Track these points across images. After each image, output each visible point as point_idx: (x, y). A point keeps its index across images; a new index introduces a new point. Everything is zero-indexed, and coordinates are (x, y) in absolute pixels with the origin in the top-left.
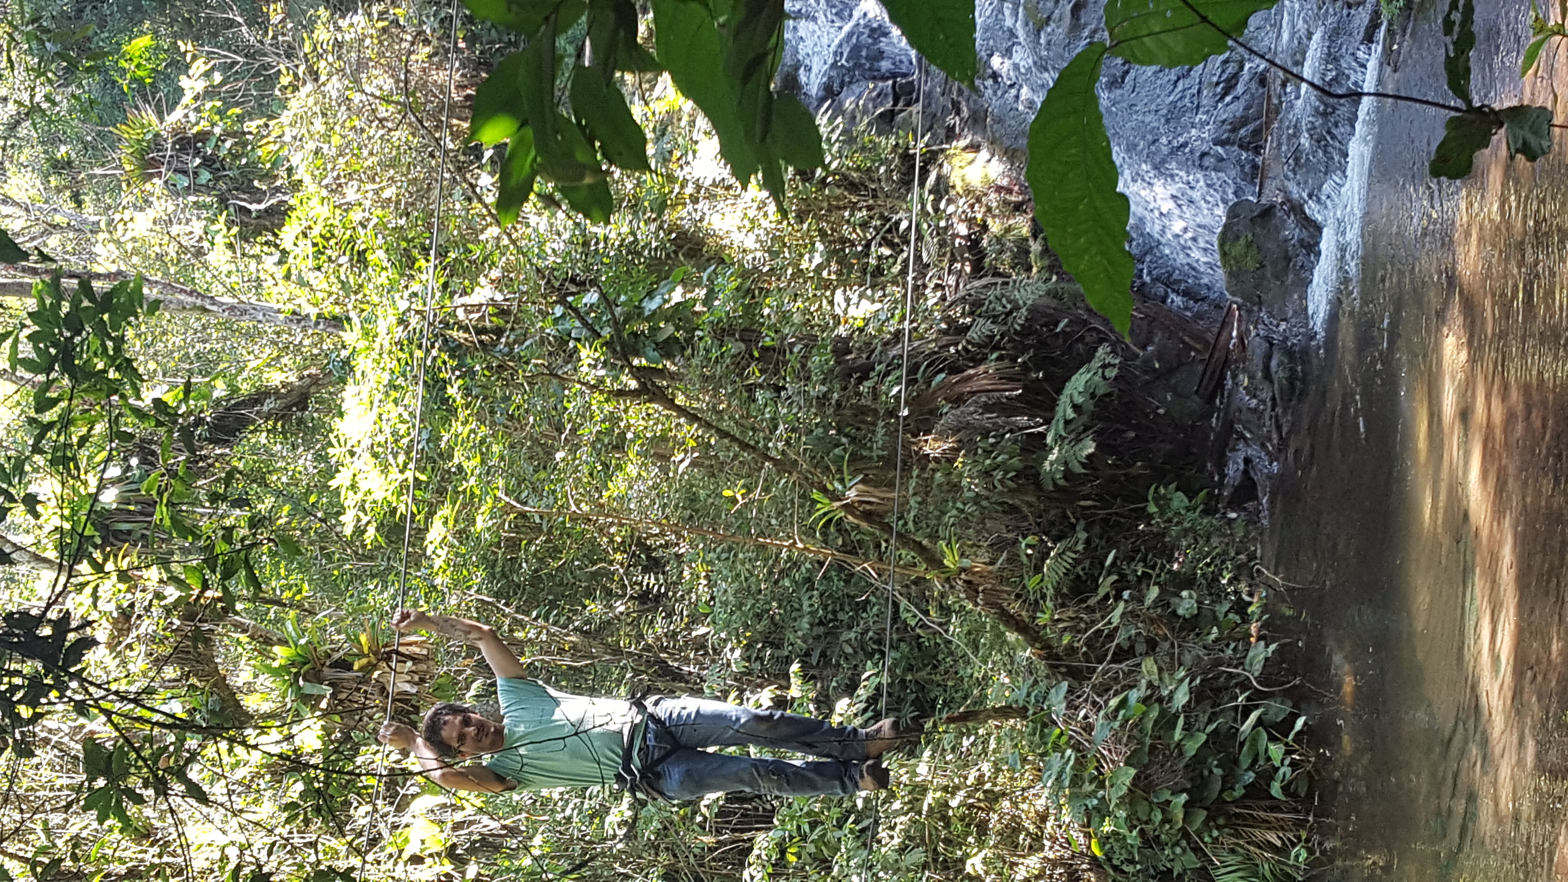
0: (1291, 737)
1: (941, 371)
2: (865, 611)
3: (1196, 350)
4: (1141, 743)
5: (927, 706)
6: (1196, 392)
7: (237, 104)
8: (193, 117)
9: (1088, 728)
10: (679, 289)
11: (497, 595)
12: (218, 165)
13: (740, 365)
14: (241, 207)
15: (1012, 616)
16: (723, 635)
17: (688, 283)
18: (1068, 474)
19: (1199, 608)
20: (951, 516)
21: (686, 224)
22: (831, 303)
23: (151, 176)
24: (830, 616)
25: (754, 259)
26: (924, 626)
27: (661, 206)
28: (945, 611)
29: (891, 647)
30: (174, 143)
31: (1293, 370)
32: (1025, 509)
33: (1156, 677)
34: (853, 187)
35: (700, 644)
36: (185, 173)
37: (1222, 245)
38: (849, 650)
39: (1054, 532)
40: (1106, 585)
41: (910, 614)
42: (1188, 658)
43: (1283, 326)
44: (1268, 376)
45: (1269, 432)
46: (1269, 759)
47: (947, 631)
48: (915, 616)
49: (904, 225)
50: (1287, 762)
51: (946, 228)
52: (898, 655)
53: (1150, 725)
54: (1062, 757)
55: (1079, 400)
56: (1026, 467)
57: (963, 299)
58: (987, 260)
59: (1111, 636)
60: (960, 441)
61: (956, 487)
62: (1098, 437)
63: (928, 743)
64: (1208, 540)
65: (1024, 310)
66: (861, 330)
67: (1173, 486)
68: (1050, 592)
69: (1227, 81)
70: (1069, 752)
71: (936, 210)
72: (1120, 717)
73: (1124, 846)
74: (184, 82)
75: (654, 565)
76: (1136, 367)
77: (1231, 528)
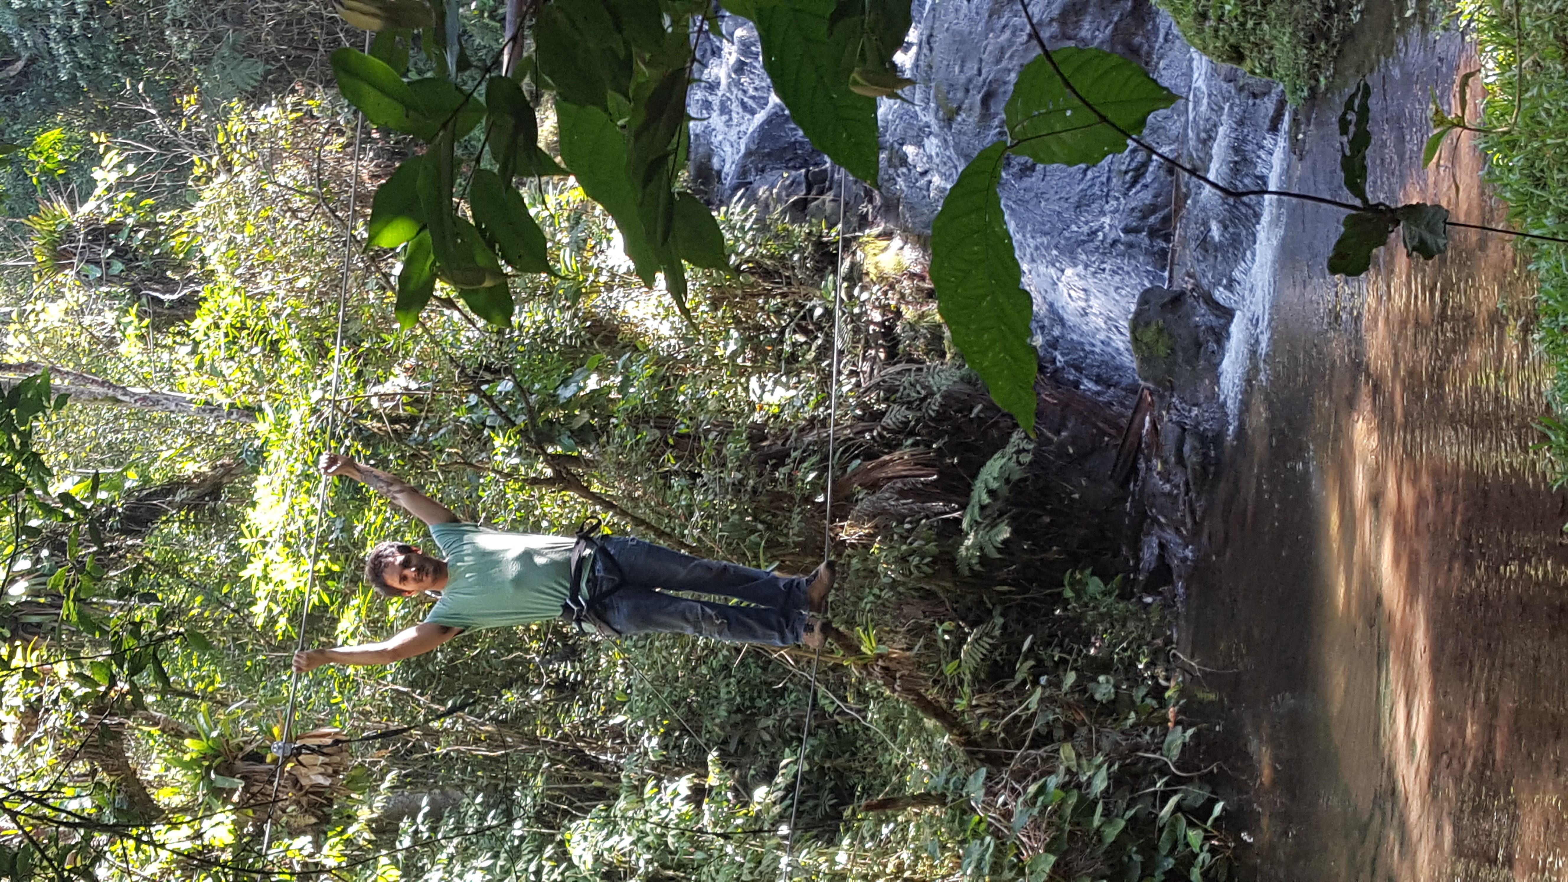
0: (1210, 822)
1: (857, 457)
2: (783, 697)
3: (1110, 435)
4: (1060, 829)
5: (845, 793)
6: (1111, 477)
7: (151, 195)
8: (105, 208)
9: (1007, 815)
10: (594, 377)
11: (413, 685)
12: (130, 256)
13: (655, 453)
14: (153, 298)
15: (929, 703)
16: (640, 724)
17: (604, 371)
18: (984, 559)
19: (1116, 693)
20: (867, 603)
21: (601, 312)
22: (746, 389)
23: (64, 267)
24: (747, 703)
25: (669, 346)
26: (842, 713)
27: (576, 294)
28: (863, 697)
29: (810, 734)
30: (87, 234)
31: (1205, 455)
32: (941, 595)
33: (1073, 763)
34: (768, 274)
35: (617, 732)
36: (97, 263)
37: (1133, 331)
38: (767, 737)
39: (971, 617)
40: (1023, 669)
41: (828, 701)
42: (1105, 744)
43: (1195, 411)
44: (1181, 460)
45: (1183, 516)
46: (1187, 845)
47: (865, 718)
48: (833, 703)
49: (818, 312)
50: (1206, 847)
51: (860, 316)
52: (815, 742)
53: (1069, 811)
54: (982, 844)
55: (995, 485)
56: (941, 553)
57: (877, 386)
58: (901, 346)
59: (1029, 722)
60: (876, 527)
61: (873, 573)
62: (1014, 522)
63: (847, 831)
64: (1124, 626)
65: (938, 396)
66: (776, 417)
67: (1088, 571)
68: (968, 678)
69: (1136, 169)
70: (988, 839)
71: (850, 296)
72: (1039, 804)
74: (97, 174)
75: (572, 653)
76: (1050, 452)
77: (1147, 613)
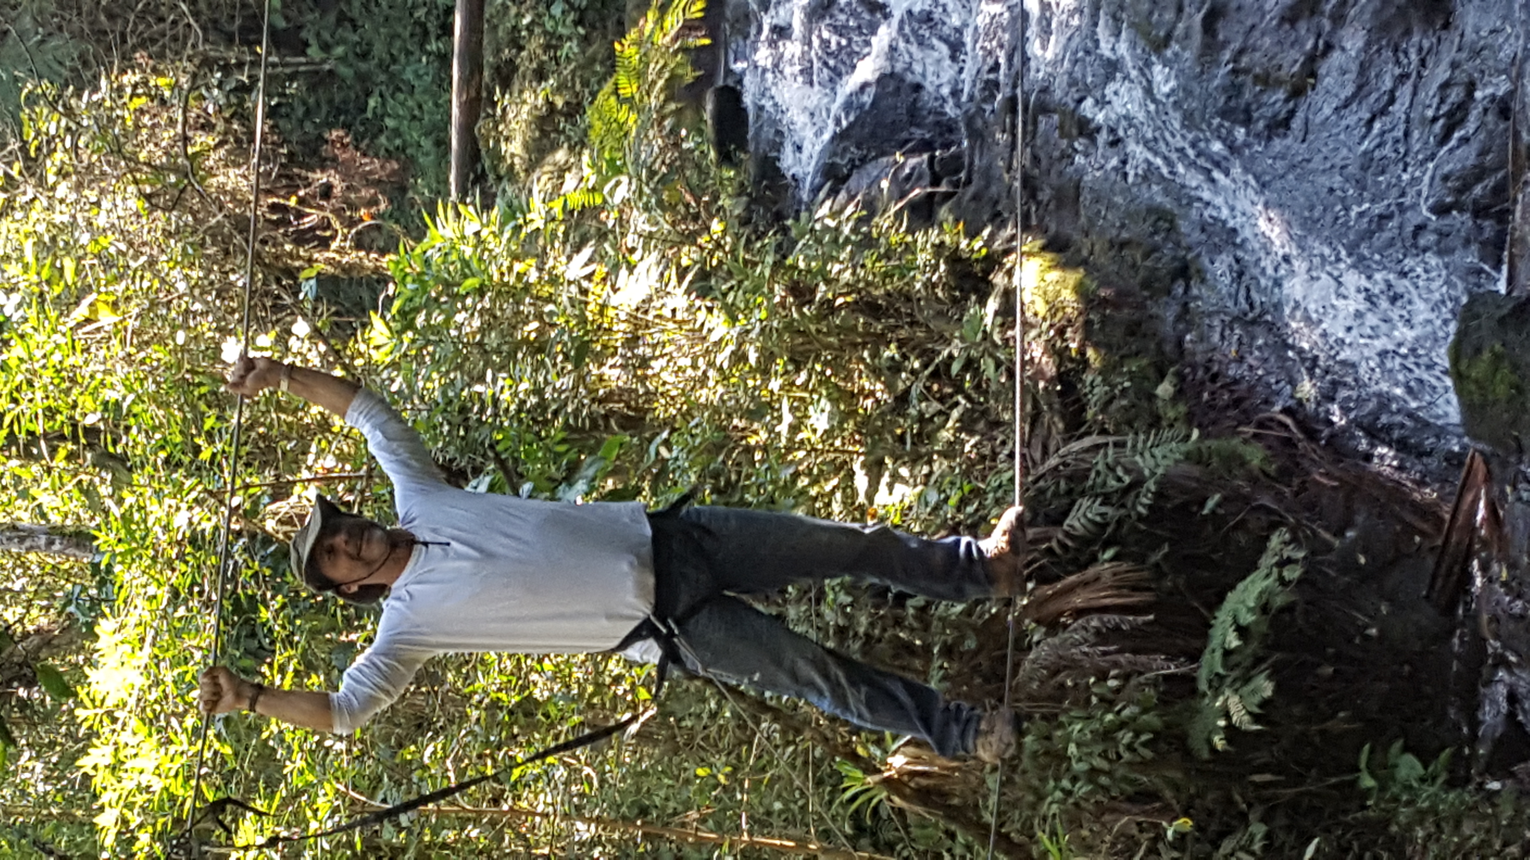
3: (1422, 533)
6: (1427, 597)
18: (1232, 733)
20: (1051, 803)
34: (876, 310)
37: (1456, 361)
49: (958, 365)
55: (1247, 619)
56: (1166, 727)
57: (1055, 471)
58: (1089, 412)
61: (1059, 758)
62: (1277, 672)
64: (1458, 825)
65: (1150, 483)
67: (1398, 744)
76: (1331, 564)
77: (1494, 805)
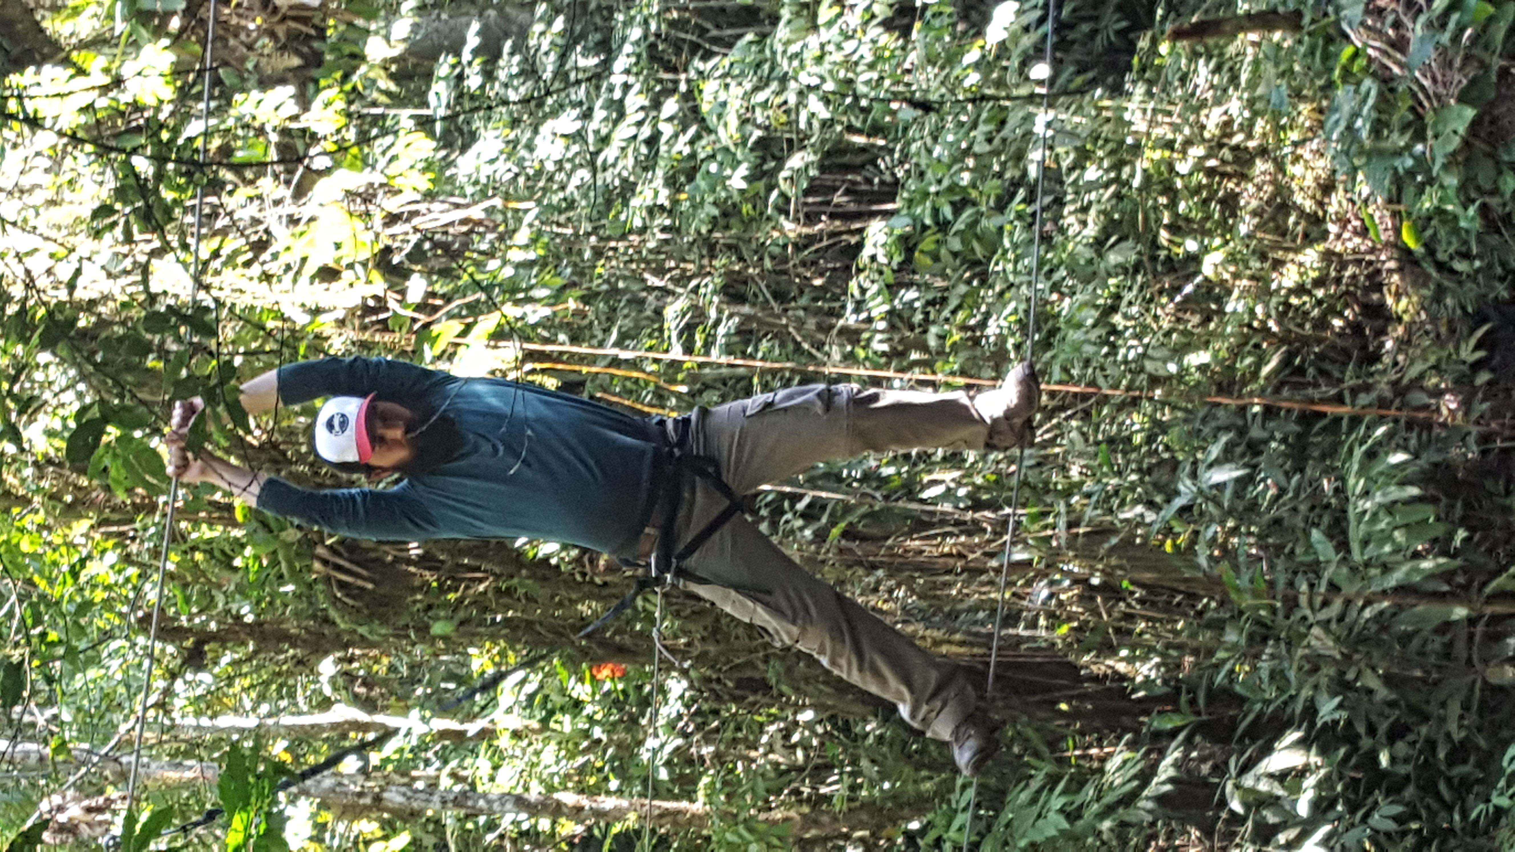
4: (1484, 66)
5: (1141, 12)
9: (1400, 44)
53: (1500, 38)
54: (1356, 91)
63: (1142, 72)
72: (1451, 25)
73: (1456, 230)
